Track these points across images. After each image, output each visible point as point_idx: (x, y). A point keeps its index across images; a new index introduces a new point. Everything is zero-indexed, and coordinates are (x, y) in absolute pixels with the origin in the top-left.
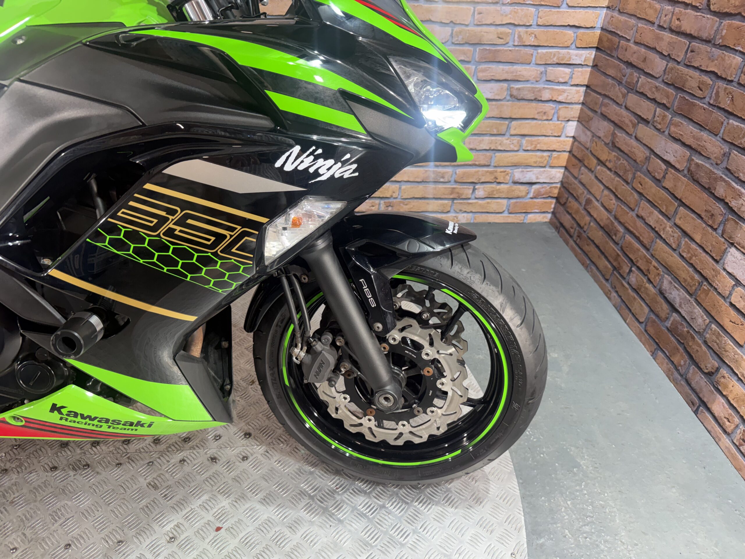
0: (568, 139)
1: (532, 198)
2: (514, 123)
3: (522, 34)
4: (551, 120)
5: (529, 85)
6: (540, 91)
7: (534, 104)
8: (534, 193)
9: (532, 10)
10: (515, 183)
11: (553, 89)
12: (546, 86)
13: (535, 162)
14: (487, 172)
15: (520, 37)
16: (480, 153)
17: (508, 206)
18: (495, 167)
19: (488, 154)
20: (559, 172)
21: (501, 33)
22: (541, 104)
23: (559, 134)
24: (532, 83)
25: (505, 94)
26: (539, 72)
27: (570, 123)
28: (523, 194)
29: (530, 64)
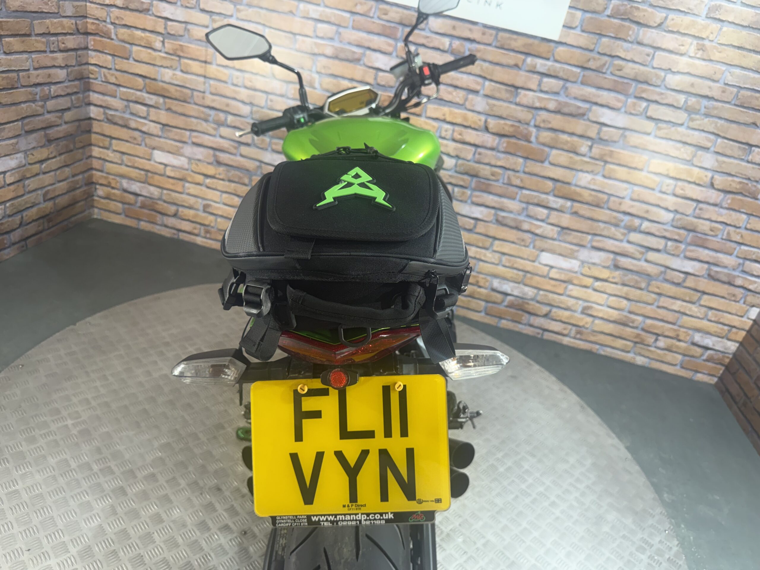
0: (749, 321)
1: (704, 360)
2: (705, 297)
3: (731, 232)
4: (738, 302)
5: (726, 271)
6: (735, 277)
7: (726, 286)
8: (708, 356)
9: (744, 217)
10: (694, 344)
11: (746, 279)
12: (741, 275)
13: (715, 332)
14: (671, 329)
15: (728, 234)
16: (670, 313)
17: (682, 361)
18: (680, 326)
19: (677, 315)
20: (734, 345)
21: (714, 227)
22: (732, 288)
23: (743, 314)
24: (729, 270)
25: (704, 272)
26: (737, 263)
27: (754, 309)
28: (698, 355)
29: (731, 254)
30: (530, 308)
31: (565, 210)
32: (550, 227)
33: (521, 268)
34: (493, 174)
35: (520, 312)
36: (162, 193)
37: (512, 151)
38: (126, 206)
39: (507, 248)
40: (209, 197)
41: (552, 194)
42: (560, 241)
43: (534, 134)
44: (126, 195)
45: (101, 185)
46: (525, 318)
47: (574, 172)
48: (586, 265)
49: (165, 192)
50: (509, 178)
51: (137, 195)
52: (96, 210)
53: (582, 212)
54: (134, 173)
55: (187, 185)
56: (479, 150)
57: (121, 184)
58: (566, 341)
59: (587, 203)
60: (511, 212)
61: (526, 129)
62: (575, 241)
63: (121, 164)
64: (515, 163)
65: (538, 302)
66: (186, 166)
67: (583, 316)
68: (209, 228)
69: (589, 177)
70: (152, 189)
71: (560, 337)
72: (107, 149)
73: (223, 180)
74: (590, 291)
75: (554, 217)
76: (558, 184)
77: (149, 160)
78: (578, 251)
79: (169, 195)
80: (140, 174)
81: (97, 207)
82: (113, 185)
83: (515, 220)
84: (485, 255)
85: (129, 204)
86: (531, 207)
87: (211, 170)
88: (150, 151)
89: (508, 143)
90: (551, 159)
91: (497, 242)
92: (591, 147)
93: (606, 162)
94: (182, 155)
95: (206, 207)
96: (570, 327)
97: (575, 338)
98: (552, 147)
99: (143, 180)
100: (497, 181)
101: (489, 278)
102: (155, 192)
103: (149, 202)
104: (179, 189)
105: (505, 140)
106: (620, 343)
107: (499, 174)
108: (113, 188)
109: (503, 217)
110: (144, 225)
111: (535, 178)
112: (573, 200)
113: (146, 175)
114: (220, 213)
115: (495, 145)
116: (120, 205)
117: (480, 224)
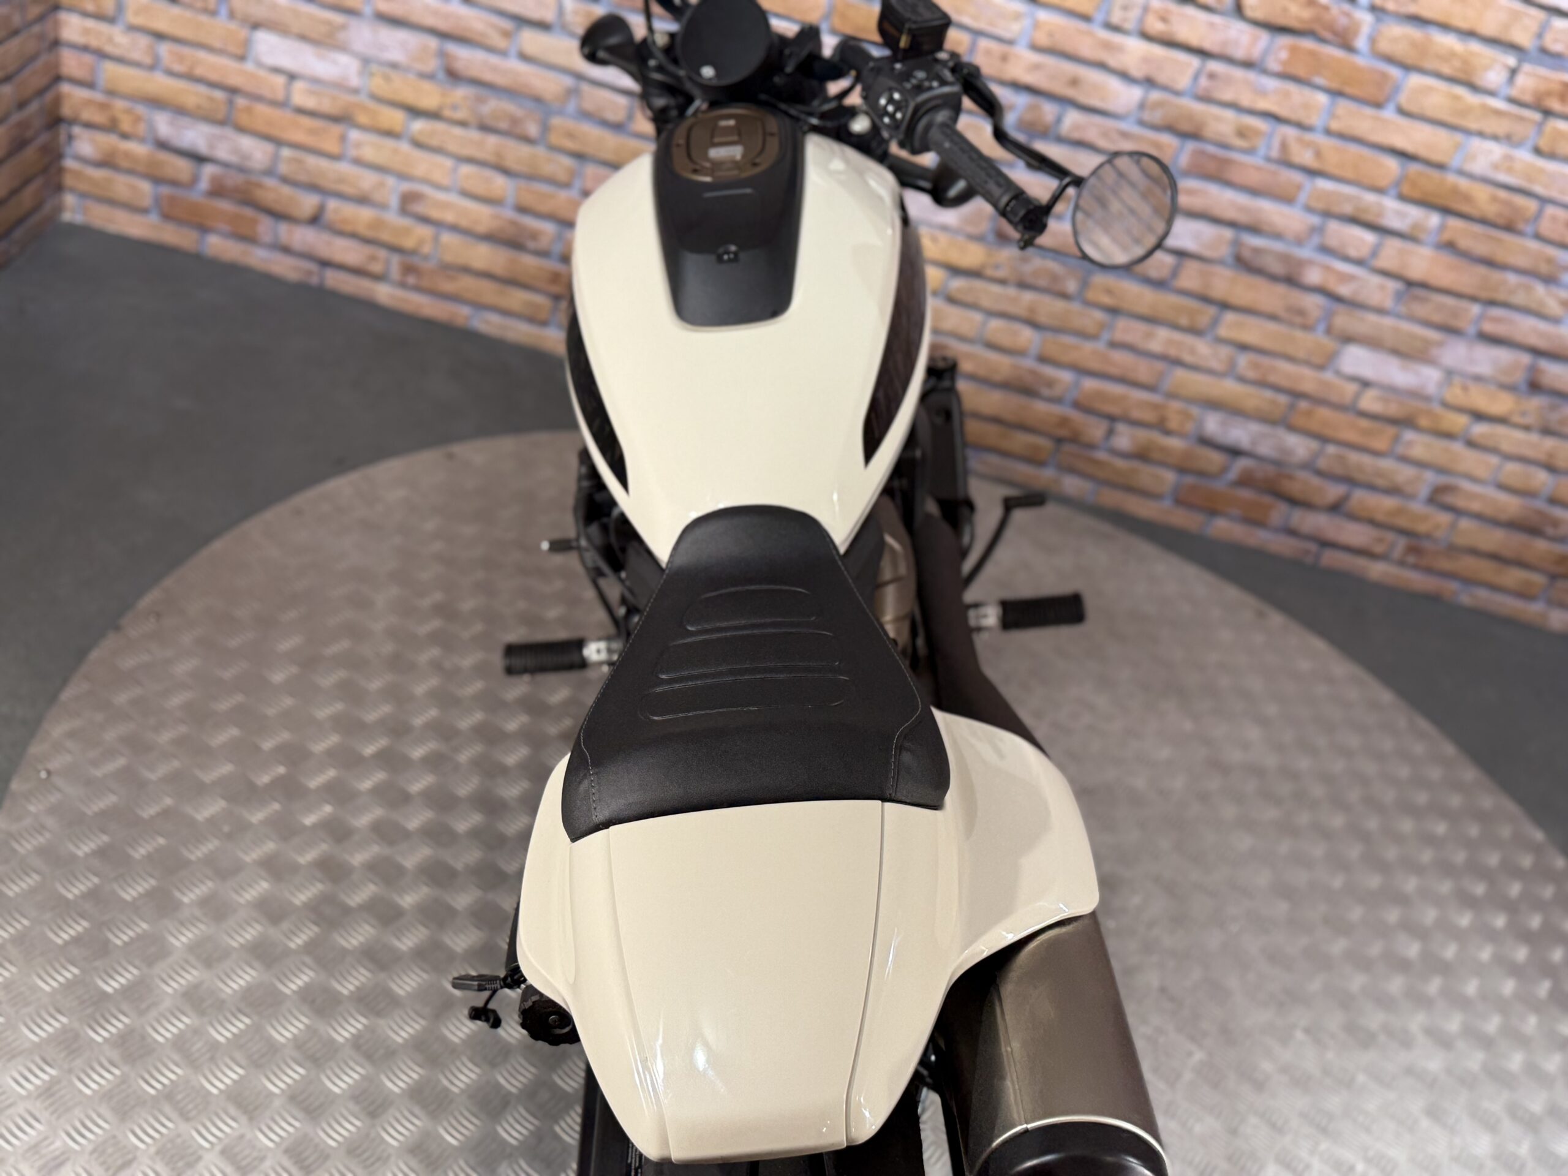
30: (1294, 488)
31: (1423, 236)
32: (1376, 280)
33: (1284, 383)
34: (1241, 133)
35: (1267, 499)
36: (276, 158)
37: (1301, 71)
38: (165, 190)
39: (1253, 331)
40: (420, 170)
41: (1393, 192)
42: (1399, 316)
43: (1365, 30)
44: (164, 156)
45: (89, 125)
46: (1279, 513)
47: (1459, 137)
48: (1457, 380)
49: (286, 152)
50: (1284, 146)
51: (199, 159)
52: (69, 199)
53: (1464, 243)
54: (192, 95)
55: (354, 135)
56: (1214, 66)
57: (152, 128)
58: (1377, 570)
59: (1484, 221)
60: (1277, 236)
61: (1348, 15)
62: (1437, 318)
63: (152, 68)
64: (1307, 106)
65: (1320, 473)
66: (355, 81)
67: (1430, 510)
68: (415, 260)
69: (1496, 150)
70: (247, 143)
71: (1361, 562)
72: (111, 20)
73: (463, 124)
74: (1457, 447)
75: (1391, 253)
76: (1414, 168)
77: (242, 58)
78: (1440, 344)
79: (299, 161)
80: (211, 99)
81: (73, 190)
82: (126, 125)
83: (1286, 258)
84: (1192, 351)
85: (174, 183)
86: (1334, 226)
87: (429, 96)
88: (244, 33)
89: (1294, 50)
90: (1403, 99)
91: (1230, 317)
92: (1513, 72)
93: (1548, 113)
94: (343, 48)
95: (408, 201)
96: (1390, 536)
97: (1401, 563)
98: (1408, 68)
99: (220, 116)
100: (1251, 151)
101: (1195, 411)
102: (257, 152)
103: (234, 179)
104: (331, 146)
105: (1285, 40)
106: (1514, 577)
107: (1257, 133)
108: (125, 136)
109: (1257, 251)
110: (217, 245)
111: (1353, 149)
112: (1446, 211)
113: (231, 103)
114: (449, 217)
115: (1256, 53)
116: (146, 187)
117: (1191, 268)
